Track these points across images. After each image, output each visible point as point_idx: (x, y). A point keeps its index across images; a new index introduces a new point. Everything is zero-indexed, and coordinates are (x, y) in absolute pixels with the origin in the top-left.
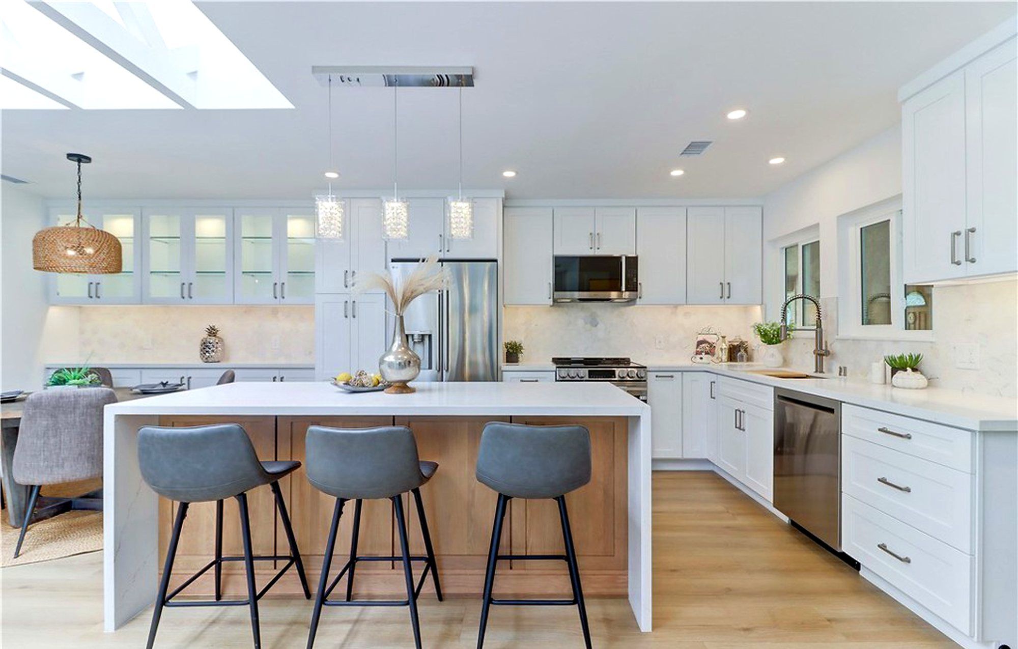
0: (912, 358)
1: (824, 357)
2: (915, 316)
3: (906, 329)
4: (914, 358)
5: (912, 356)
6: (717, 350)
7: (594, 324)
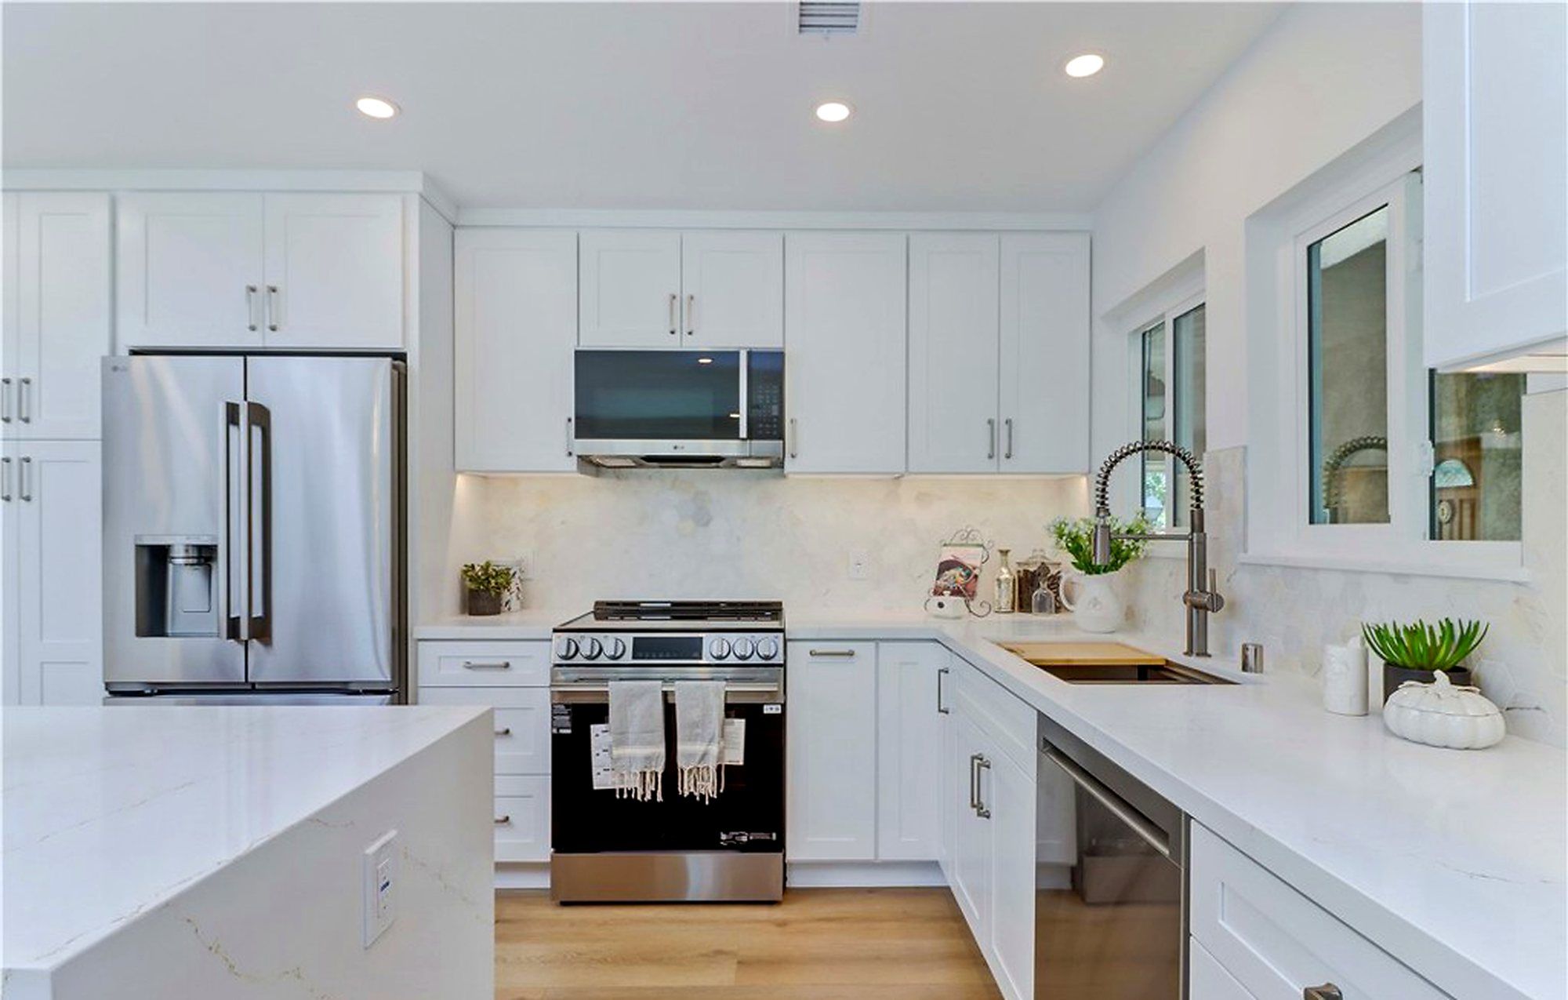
0: (1452, 636)
1: (1209, 613)
2: (1453, 509)
3: (1432, 537)
4: (1458, 634)
5: (1451, 625)
6: (983, 588)
7: (703, 519)
